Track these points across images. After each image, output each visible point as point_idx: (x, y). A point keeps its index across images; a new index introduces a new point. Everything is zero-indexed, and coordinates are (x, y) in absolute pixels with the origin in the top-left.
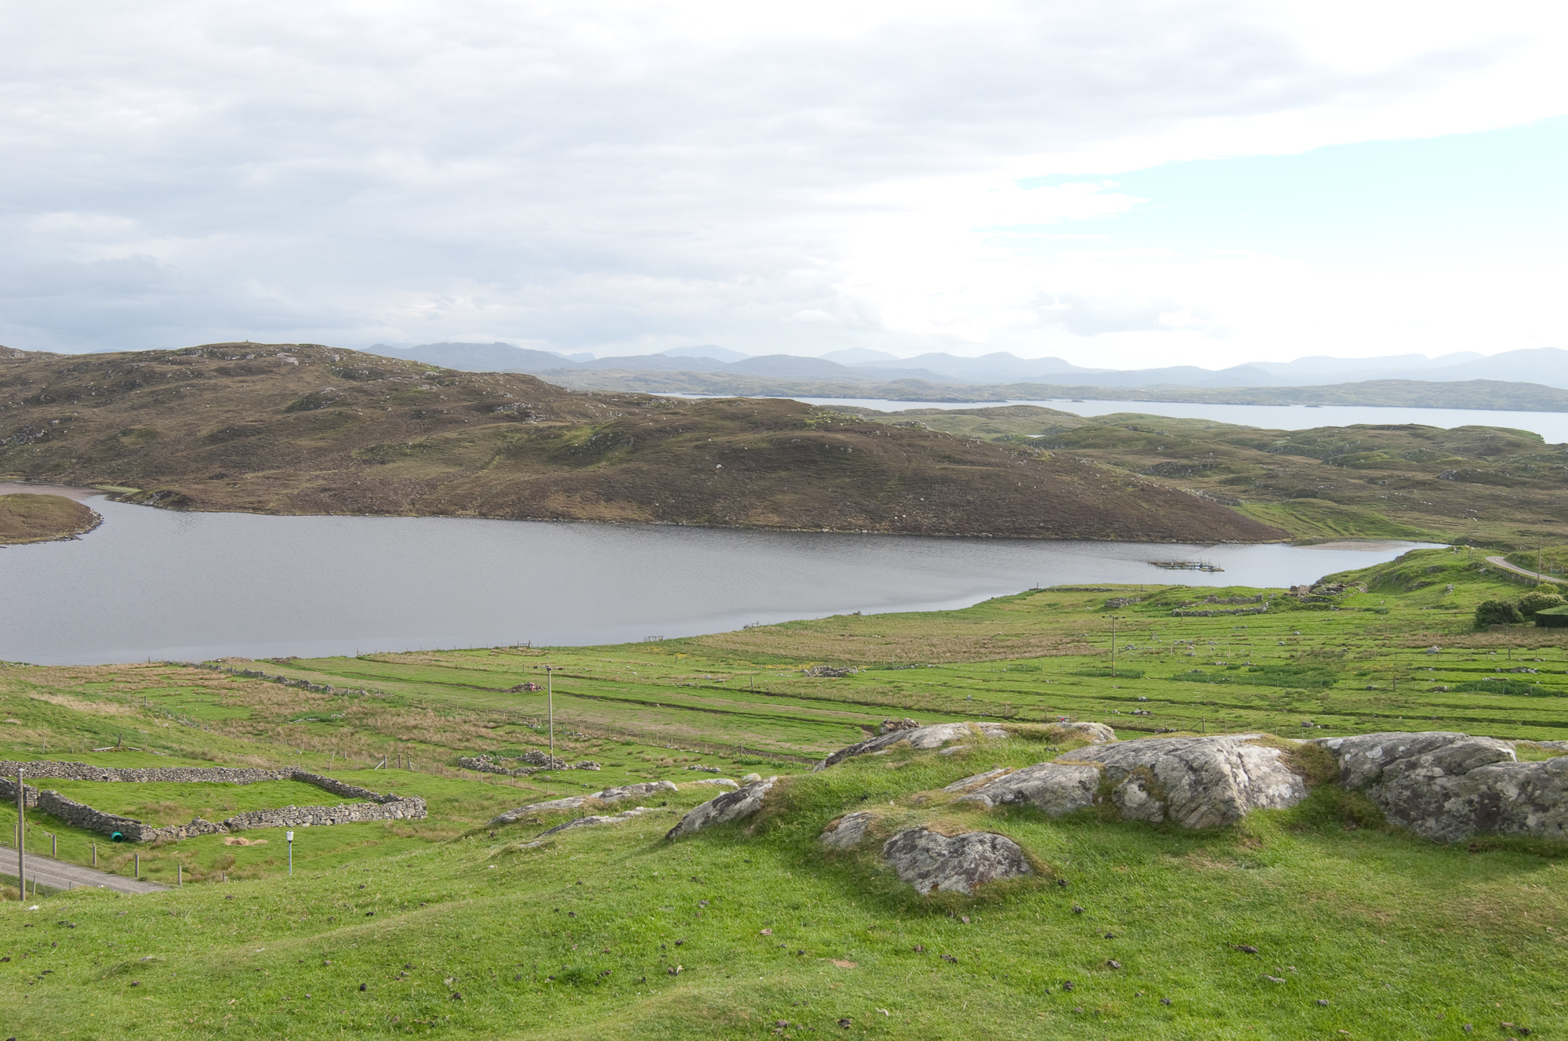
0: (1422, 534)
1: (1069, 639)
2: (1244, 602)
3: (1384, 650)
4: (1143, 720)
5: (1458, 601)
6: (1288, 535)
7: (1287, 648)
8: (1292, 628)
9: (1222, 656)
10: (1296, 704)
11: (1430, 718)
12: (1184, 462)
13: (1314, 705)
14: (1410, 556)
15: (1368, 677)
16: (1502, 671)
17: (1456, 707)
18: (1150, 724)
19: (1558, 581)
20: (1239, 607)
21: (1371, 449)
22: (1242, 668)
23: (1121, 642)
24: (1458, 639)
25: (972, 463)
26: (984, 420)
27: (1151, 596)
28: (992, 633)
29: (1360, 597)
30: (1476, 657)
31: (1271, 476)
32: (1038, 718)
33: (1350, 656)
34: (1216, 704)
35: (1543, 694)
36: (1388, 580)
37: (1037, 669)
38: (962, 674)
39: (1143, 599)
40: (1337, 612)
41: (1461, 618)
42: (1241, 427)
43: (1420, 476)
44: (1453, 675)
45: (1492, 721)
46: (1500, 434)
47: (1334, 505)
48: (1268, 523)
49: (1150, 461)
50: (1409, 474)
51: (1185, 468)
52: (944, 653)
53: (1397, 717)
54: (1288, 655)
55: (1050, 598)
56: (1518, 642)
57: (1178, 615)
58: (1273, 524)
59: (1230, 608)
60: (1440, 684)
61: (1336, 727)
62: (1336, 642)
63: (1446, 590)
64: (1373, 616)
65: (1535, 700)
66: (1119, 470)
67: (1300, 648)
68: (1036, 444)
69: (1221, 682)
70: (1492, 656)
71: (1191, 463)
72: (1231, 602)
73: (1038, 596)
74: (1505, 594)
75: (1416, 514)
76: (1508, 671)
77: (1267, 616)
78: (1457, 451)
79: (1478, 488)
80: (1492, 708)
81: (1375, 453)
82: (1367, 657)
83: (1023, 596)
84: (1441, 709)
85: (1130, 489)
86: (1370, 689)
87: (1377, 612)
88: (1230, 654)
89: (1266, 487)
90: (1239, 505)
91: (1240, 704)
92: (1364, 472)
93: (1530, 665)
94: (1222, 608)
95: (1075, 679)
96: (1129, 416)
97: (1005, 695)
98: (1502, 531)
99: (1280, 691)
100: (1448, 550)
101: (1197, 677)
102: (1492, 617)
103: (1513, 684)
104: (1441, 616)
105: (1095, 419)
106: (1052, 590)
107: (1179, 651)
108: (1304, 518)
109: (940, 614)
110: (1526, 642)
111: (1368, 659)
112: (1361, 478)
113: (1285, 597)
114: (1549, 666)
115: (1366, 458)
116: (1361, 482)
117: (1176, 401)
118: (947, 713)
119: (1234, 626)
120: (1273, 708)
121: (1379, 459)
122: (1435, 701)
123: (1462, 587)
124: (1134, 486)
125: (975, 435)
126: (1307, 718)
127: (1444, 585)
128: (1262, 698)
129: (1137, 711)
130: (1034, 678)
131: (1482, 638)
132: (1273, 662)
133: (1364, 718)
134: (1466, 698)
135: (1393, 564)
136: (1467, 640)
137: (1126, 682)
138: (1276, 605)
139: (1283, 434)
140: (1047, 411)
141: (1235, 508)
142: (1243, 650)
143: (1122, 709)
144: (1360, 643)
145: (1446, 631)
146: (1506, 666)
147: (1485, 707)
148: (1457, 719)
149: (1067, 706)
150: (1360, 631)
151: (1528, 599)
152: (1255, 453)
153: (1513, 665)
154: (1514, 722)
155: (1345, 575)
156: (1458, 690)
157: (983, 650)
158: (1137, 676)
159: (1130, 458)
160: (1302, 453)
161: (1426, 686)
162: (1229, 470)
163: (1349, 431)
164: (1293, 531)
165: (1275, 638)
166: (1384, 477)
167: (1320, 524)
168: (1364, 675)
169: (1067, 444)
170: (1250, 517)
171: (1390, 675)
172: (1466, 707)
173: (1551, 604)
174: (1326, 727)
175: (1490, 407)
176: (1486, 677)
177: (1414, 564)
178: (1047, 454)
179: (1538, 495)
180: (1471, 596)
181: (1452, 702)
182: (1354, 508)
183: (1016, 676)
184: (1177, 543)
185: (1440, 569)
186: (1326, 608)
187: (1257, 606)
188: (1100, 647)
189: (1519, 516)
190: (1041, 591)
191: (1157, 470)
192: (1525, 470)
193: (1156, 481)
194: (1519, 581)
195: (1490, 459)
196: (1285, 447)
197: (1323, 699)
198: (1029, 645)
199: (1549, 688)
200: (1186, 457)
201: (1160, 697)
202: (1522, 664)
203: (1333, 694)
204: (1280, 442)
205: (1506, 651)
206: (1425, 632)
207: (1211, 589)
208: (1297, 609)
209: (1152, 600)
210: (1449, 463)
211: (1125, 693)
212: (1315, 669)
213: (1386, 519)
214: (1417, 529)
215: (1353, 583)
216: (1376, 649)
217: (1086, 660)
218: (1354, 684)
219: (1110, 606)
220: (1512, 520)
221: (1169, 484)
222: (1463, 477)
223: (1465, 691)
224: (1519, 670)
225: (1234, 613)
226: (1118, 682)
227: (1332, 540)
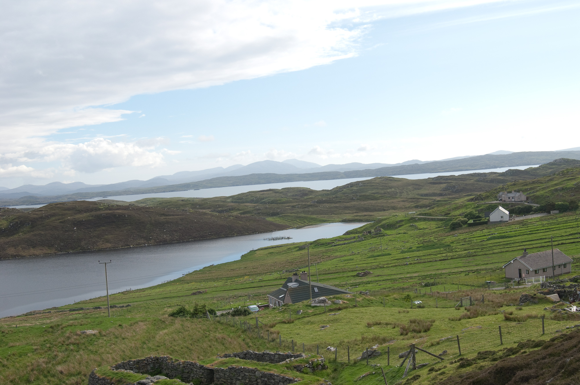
47: (296, 215)
50: (303, 203)
116: (290, 208)
166: (297, 205)
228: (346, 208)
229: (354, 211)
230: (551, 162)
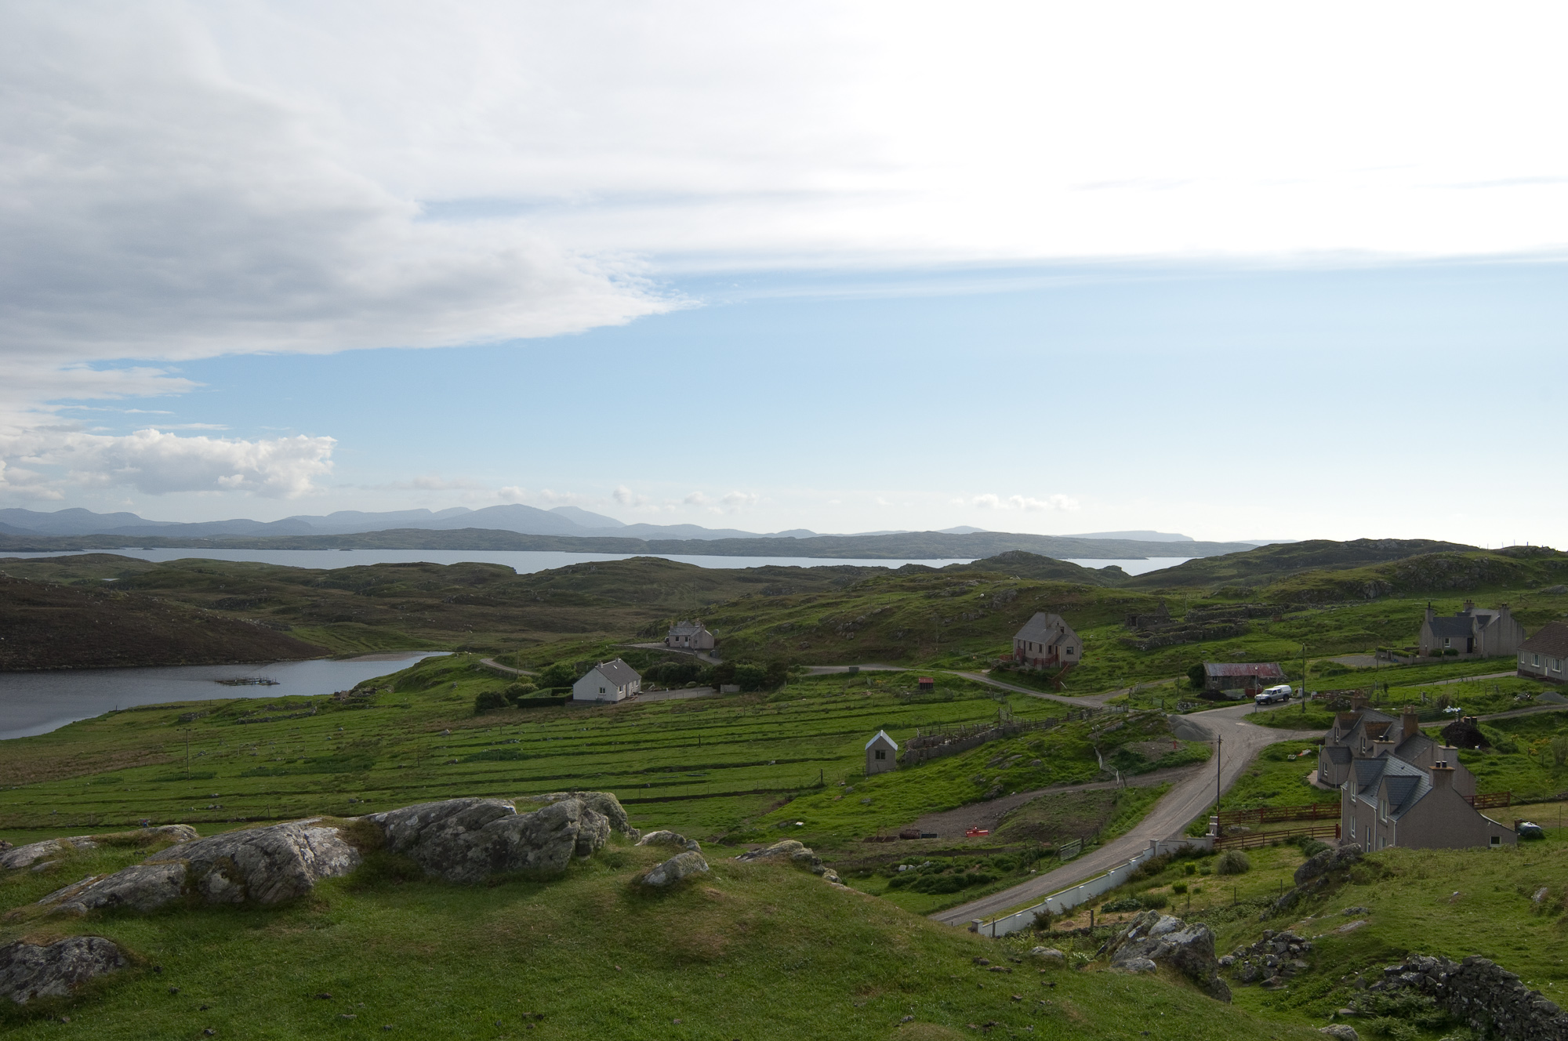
0: (433, 645)
1: (147, 752)
2: (297, 708)
3: (410, 736)
4: (217, 813)
5: (462, 693)
6: (330, 652)
7: (334, 742)
8: (337, 726)
9: (282, 753)
10: (343, 786)
11: (447, 785)
12: (243, 597)
13: (358, 785)
14: (425, 662)
15: (399, 758)
16: (496, 743)
17: (466, 774)
18: (223, 816)
19: (531, 673)
20: (294, 712)
21: (392, 582)
22: (299, 761)
23: (194, 750)
24: (464, 723)
25: (51, 605)
26: (61, 566)
27: (219, 709)
28: (75, 753)
29: (389, 696)
30: (477, 735)
31: (314, 606)
32: (122, 822)
33: (384, 743)
34: (278, 793)
35: (526, 758)
36: (408, 682)
37: (119, 780)
38: (47, 792)
39: (212, 712)
40: (373, 710)
41: (465, 706)
42: (289, 568)
43: (430, 601)
44: (461, 751)
45: (492, 781)
46: (485, 568)
47: (366, 626)
48: (314, 643)
49: (213, 597)
50: (422, 600)
51: (244, 602)
52: (29, 774)
53: (422, 787)
54: (335, 747)
55: (128, 717)
56: (506, 720)
57: (243, 722)
58: (317, 644)
59: (287, 713)
60: (452, 758)
61: (376, 800)
62: (372, 733)
63: (453, 686)
64: (400, 710)
65: (521, 762)
66: (186, 606)
67: (344, 741)
68: (112, 586)
69: (282, 774)
70: (489, 733)
71: (249, 598)
72: (287, 708)
73: (118, 717)
74: (496, 686)
75: (427, 630)
76: (501, 743)
77: (317, 717)
78: (455, 581)
79: (472, 608)
80: (491, 772)
81: (395, 585)
82: (397, 742)
83: (103, 718)
84: (454, 777)
85: (197, 621)
86: (400, 767)
87: (402, 707)
88: (288, 751)
89: (311, 614)
90: (290, 630)
91: (299, 790)
92: (387, 600)
93: (516, 737)
94: (280, 714)
95: (155, 785)
96: (195, 561)
97: (90, 806)
98: (491, 639)
99: (330, 777)
100: (452, 656)
101: (262, 773)
102: (487, 704)
103: (505, 752)
104: (450, 706)
105: (165, 564)
106: (130, 711)
107: (245, 752)
108: (342, 638)
109: (23, 740)
110: (512, 720)
111: (397, 744)
112: (385, 604)
113: (330, 701)
114: (529, 737)
115: (388, 589)
116: (386, 607)
117: (234, 547)
118: (34, 829)
119: (290, 727)
120: (325, 791)
121: (398, 590)
122: (449, 772)
123: (464, 683)
124: (201, 619)
125: (53, 580)
126: (353, 796)
127: (451, 683)
128: (315, 783)
129: (212, 806)
130: (117, 788)
131: (480, 720)
132: (323, 754)
133: (397, 791)
134: (472, 767)
135: (412, 669)
136: (470, 723)
137: (200, 783)
138: (323, 708)
139: (323, 572)
140: (121, 558)
141: (288, 633)
142: (298, 746)
143: (198, 806)
144: (391, 732)
145: (455, 718)
146: (499, 739)
147: (486, 772)
148: (466, 783)
149: (148, 809)
150: (391, 723)
151: (512, 688)
152: (301, 588)
153: (504, 738)
154: (507, 780)
155: (376, 680)
156: (466, 761)
157: (66, 769)
158: (210, 777)
159: (196, 596)
160: (339, 586)
161: (442, 760)
162: (281, 602)
163: (375, 569)
164: (334, 648)
165: (323, 735)
166: (403, 603)
167: (355, 642)
168: (396, 757)
169: (140, 586)
170: (299, 639)
171: (415, 755)
172: (472, 774)
173: (528, 691)
174: (369, 801)
175: (478, 548)
176: (485, 750)
177: (428, 668)
178: (122, 594)
179: (514, 611)
180: (470, 690)
181: (462, 770)
182: (381, 628)
183: (99, 788)
184: (239, 663)
185: (448, 671)
186: (363, 707)
187: (307, 710)
188: (175, 756)
189: (501, 628)
190: (120, 712)
191: (219, 605)
192: (504, 593)
193: (219, 614)
194: (505, 676)
195: (480, 586)
196: (325, 583)
197: (365, 779)
198: (110, 760)
199: (530, 753)
200: (244, 593)
201: (231, 792)
202: (510, 737)
203: (372, 775)
204: (321, 579)
205: (498, 728)
206: (439, 720)
207: (269, 699)
208: (340, 710)
209: (220, 712)
210: (450, 590)
211: (200, 792)
212: (358, 756)
213: (406, 635)
214: (429, 642)
215: (383, 686)
216: (403, 736)
217: (164, 768)
218: (388, 765)
219: (184, 720)
220: (497, 631)
221: (230, 616)
222: (461, 601)
223: (471, 761)
224: (508, 742)
225: (290, 717)
226: (194, 783)
227: (364, 654)
228: (505, 619)
229: (518, 628)
230: (994, 557)
